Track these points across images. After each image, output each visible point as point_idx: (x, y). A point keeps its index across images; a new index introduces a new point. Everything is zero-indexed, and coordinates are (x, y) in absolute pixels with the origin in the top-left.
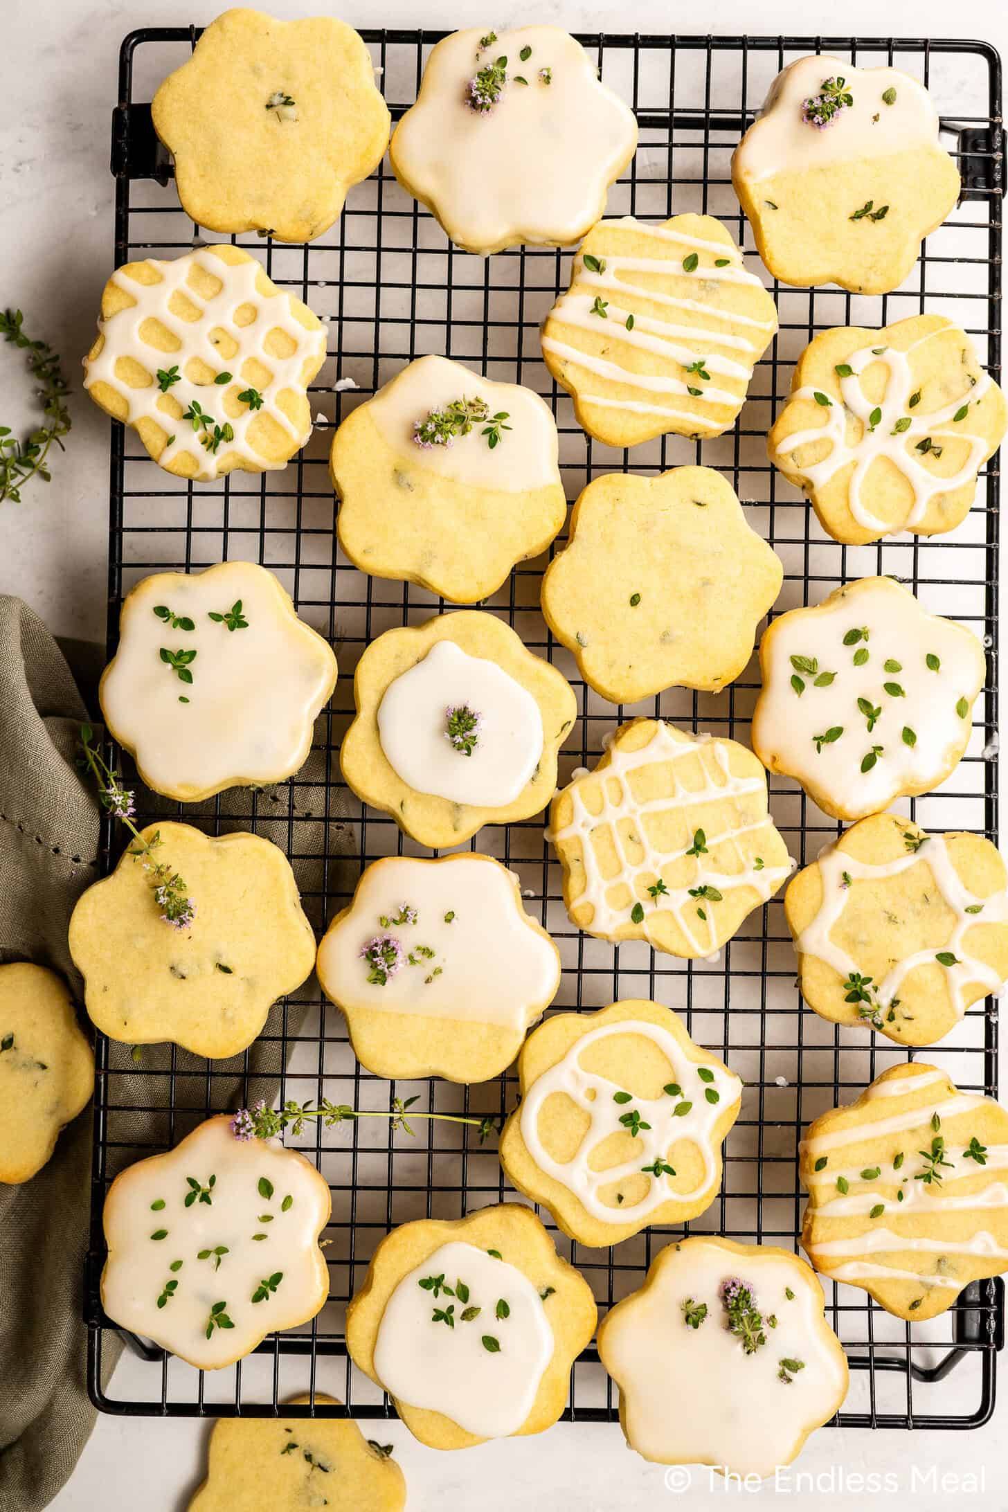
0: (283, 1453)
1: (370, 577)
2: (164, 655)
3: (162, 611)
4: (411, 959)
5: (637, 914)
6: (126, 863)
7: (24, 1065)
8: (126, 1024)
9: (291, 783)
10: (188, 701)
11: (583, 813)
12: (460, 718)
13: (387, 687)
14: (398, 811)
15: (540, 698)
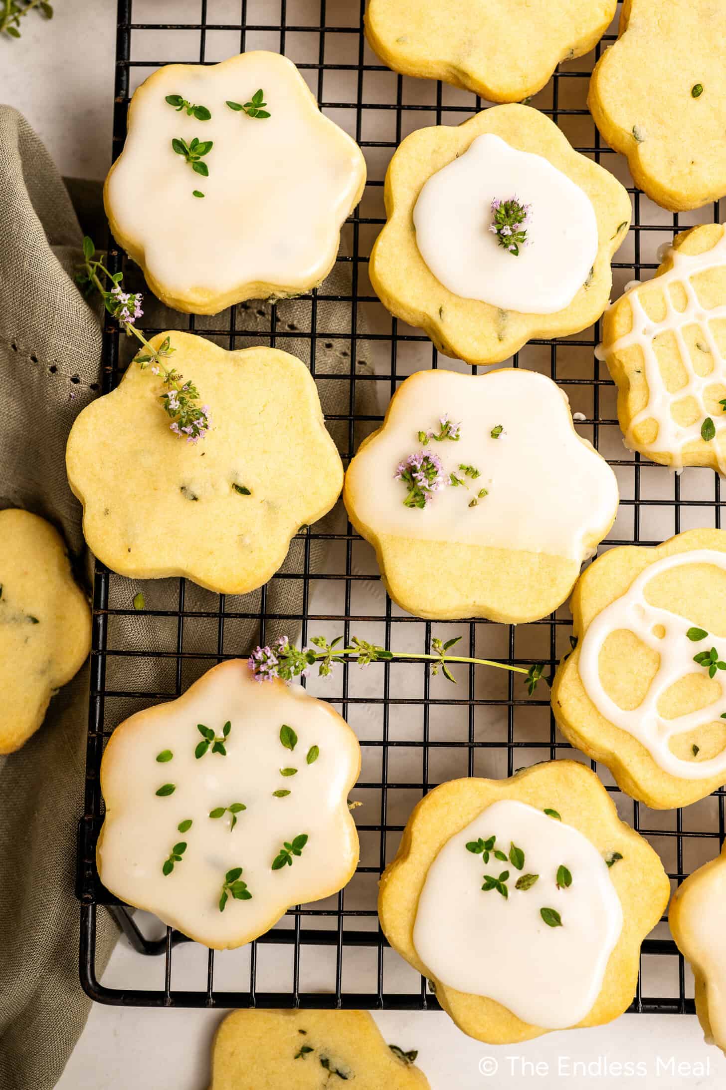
0: (296, 1057)
1: (400, 77)
2: (178, 145)
3: (175, 100)
4: (455, 481)
5: (708, 429)
6: (132, 374)
7: (14, 619)
8: (129, 551)
9: (313, 297)
10: (203, 196)
11: (643, 320)
12: (507, 211)
13: (423, 185)
14: (435, 316)
15: (593, 196)
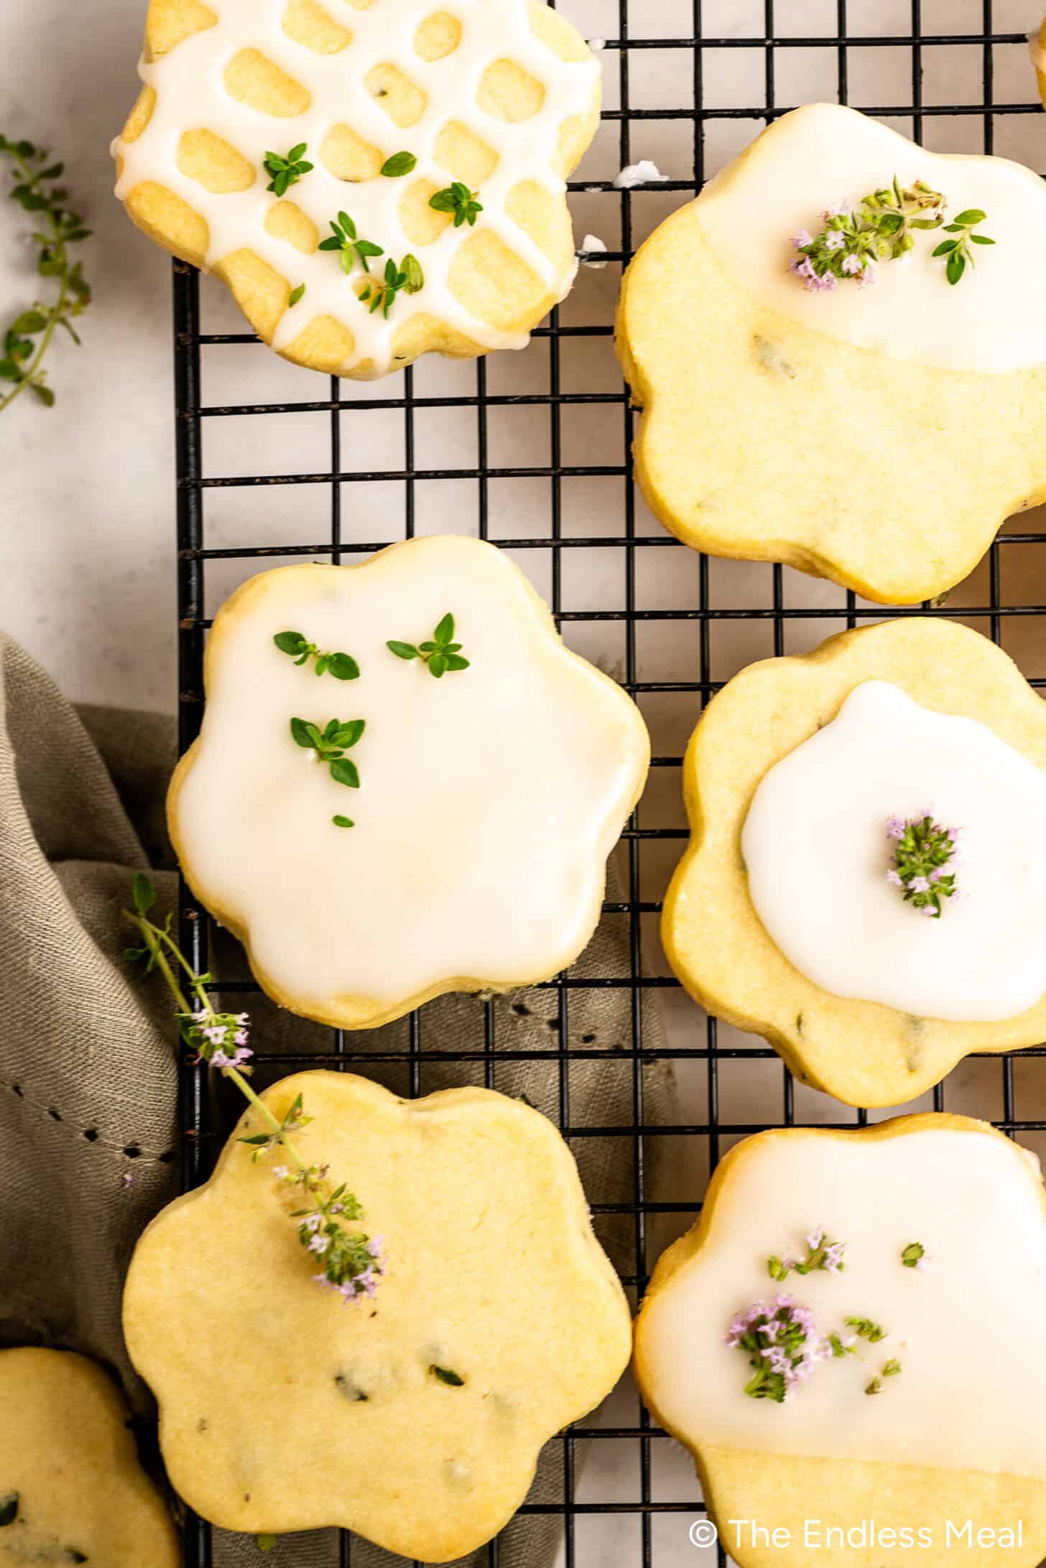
1: (704, 558)
2: (300, 730)
3: (291, 643)
4: (836, 1345)
6: (234, 1158)
7: (41, 1555)
8: (247, 1498)
9: (563, 983)
10: (351, 824)
12: (918, 840)
13: (759, 780)
14: (790, 1034)
